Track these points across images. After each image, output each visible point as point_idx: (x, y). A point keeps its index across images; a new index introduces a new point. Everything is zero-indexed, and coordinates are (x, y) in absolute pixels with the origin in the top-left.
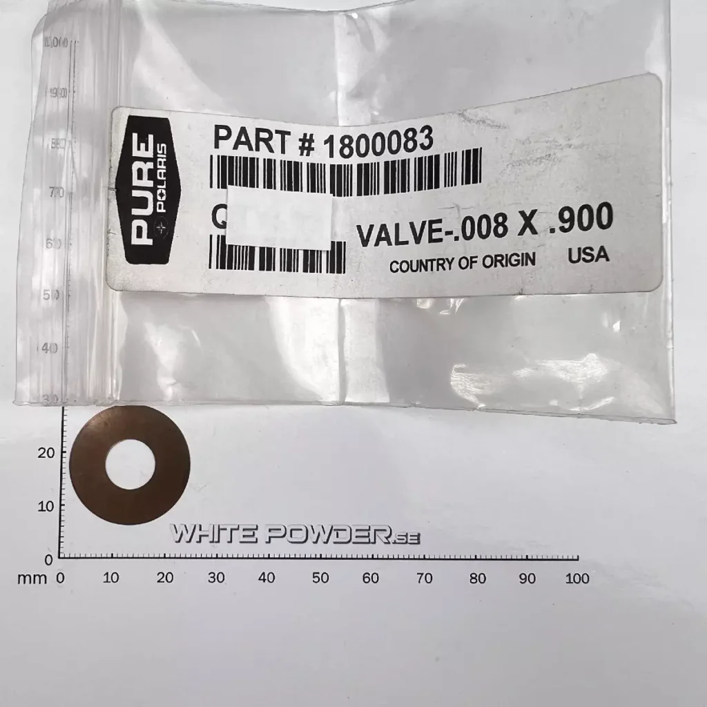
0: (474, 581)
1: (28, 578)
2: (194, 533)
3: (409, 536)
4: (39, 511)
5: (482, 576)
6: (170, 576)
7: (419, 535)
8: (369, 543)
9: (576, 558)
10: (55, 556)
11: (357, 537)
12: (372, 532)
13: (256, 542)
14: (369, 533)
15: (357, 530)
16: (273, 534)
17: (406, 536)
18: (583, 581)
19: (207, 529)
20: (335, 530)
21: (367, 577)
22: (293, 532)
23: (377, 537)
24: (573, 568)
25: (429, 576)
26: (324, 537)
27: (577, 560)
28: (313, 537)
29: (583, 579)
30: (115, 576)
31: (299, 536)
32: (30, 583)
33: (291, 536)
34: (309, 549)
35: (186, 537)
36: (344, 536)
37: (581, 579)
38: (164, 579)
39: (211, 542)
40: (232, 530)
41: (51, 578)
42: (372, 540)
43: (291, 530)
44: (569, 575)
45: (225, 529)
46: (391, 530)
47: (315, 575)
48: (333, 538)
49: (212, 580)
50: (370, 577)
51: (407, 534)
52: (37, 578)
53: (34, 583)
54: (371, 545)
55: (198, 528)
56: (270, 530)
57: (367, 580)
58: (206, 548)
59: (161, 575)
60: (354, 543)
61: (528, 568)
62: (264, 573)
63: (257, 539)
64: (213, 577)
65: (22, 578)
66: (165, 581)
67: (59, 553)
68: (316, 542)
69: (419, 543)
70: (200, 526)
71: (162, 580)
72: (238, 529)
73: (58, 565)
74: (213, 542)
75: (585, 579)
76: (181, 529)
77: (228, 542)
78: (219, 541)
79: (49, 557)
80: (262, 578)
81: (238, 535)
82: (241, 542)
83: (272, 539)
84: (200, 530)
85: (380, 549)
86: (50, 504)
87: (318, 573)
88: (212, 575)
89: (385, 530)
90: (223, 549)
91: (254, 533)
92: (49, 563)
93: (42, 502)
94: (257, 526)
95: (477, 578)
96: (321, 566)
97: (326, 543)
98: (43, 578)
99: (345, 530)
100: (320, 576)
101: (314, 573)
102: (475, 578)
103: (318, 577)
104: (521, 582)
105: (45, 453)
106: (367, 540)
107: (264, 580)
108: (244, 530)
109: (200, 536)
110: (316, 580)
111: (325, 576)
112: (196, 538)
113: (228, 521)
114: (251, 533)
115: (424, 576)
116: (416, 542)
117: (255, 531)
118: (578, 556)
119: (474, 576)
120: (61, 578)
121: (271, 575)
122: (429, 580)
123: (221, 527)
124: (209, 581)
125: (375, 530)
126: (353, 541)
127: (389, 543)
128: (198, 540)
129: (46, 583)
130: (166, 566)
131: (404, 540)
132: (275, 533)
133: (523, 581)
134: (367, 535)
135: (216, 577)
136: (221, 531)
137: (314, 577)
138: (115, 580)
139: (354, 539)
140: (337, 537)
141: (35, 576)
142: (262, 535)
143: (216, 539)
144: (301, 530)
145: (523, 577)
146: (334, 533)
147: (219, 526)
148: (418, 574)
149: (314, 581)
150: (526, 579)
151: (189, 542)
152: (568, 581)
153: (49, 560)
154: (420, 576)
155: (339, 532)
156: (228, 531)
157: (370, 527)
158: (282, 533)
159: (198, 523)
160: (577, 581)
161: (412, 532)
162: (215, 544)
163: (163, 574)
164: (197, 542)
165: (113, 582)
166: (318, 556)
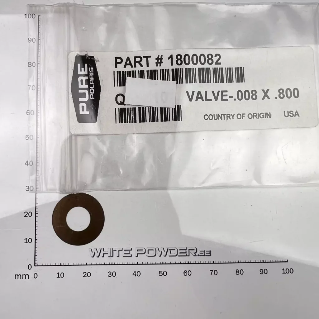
0: (237, 273)
1: (19, 276)
2: (101, 253)
3: (206, 252)
4: (25, 243)
5: (242, 271)
6: (89, 274)
7: (210, 251)
8: (186, 256)
9: (286, 261)
10: (33, 265)
11: (180, 253)
13: (131, 256)
14: (186, 251)
15: (180, 250)
16: (139, 252)
17: (204, 252)
18: (290, 272)
19: (107, 250)
20: (169, 250)
21: (186, 273)
23: (190, 253)
24: (285, 266)
25: (216, 272)
26: (164, 254)
27: (287, 262)
28: (159, 253)
29: (291, 271)
30: (62, 274)
31: (152, 253)
32: (21, 279)
33: (148, 253)
34: (157, 259)
35: (97, 254)
36: (174, 253)
37: (289, 271)
38: (86, 275)
39: (109, 257)
40: (119, 251)
41: (31, 276)
42: (188, 254)
43: (148, 250)
44: (284, 269)
45: (116, 250)
46: (197, 249)
47: (160, 272)
49: (110, 275)
50: (187, 272)
52: (24, 276)
53: (23, 278)
54: (187, 257)
55: (102, 250)
56: (138, 250)
57: (185, 274)
58: (106, 260)
59: (85, 274)
60: (179, 256)
61: (263, 266)
62: (135, 272)
63: (131, 255)
65: (17, 276)
66: (87, 276)
67: (35, 263)
68: (161, 256)
69: (210, 255)
70: (104, 249)
71: (85, 276)
72: (122, 250)
73: (35, 269)
74: (110, 257)
77: (117, 257)
78: (113, 256)
80: (134, 274)
81: (122, 253)
82: (124, 257)
83: (139, 255)
84: (104, 251)
85: (192, 259)
86: (30, 239)
87: (162, 271)
89: (194, 249)
90: (115, 260)
91: (130, 252)
93: (26, 239)
94: (131, 249)
96: (163, 268)
97: (165, 256)
98: (27, 276)
99: (174, 250)
100: (162, 272)
101: (160, 271)
102: (238, 272)
103: (162, 274)
104: (261, 274)
105: (28, 214)
106: (185, 254)
107: (135, 275)
108: (125, 250)
109: (104, 254)
110: (161, 274)
112: (102, 255)
113: (117, 247)
114: (128, 252)
115: (213, 271)
116: (209, 255)
117: (131, 251)
118: (288, 260)
119: (238, 271)
120: (36, 276)
121: (139, 273)
122: (216, 274)
124: (108, 276)
125: (189, 250)
126: (178, 255)
127: (196, 256)
129: (28, 278)
130: (87, 269)
131: (203, 254)
132: (140, 252)
133: (261, 273)
134: (185, 252)
135: (112, 274)
136: (114, 251)
137: (160, 273)
140: (171, 253)
141: (23, 275)
142: (134, 253)
143: (111, 255)
144: (153, 250)
145: (261, 271)
146: (169, 252)
147: (113, 249)
148: (210, 270)
149: (160, 275)
150: (263, 272)
151: (99, 257)
152: (283, 272)
153: (30, 268)
154: (211, 271)
155: (172, 251)
156: (117, 251)
157: (186, 248)
158: (143, 252)
159: (102, 247)
160: (287, 272)
161: (207, 250)
162: (111, 258)
163: (86, 273)
164: (102, 257)
165: (62, 277)
166: (162, 263)
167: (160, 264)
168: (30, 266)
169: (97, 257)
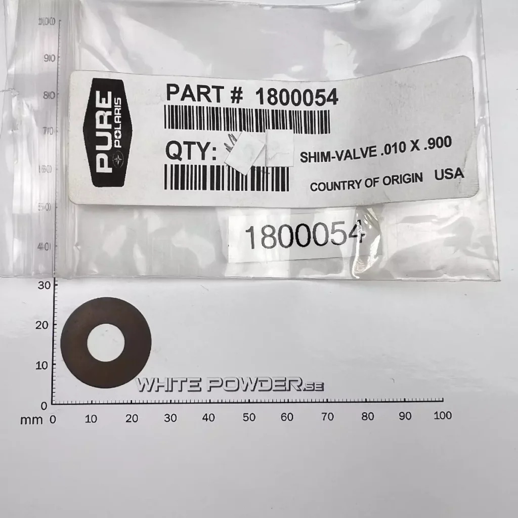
0: (365, 418)
1: (28, 420)
2: (153, 385)
3: (315, 385)
4: (37, 369)
5: (371, 415)
6: (135, 417)
7: (323, 384)
8: (285, 390)
10: (49, 403)
11: (276, 386)
12: (287, 382)
13: (200, 390)
14: (285, 383)
15: (276, 381)
16: (213, 384)
17: (314, 385)
18: (447, 417)
19: (163, 381)
20: (260, 381)
21: (284, 416)
22: (228, 383)
23: (291, 386)
24: (439, 408)
25: (331, 415)
26: (251, 387)
27: (443, 401)
28: (243, 387)
29: (447, 415)
30: (94, 417)
31: (233, 386)
32: (30, 424)
33: (227, 386)
34: (241, 396)
35: (148, 387)
36: (267, 386)
38: (131, 420)
39: (166, 391)
40: (182, 382)
41: (46, 419)
42: (288, 388)
43: (227, 382)
44: (437, 413)
45: (177, 381)
46: (302, 380)
47: (245, 415)
48: (258, 386)
49: (167, 420)
50: (287, 416)
51: (314, 383)
52: (35, 419)
53: (33, 423)
54: (286, 392)
55: (156, 380)
56: (211, 382)
57: (284, 418)
58: (163, 396)
59: (129, 416)
60: (274, 391)
61: (405, 408)
62: (206, 415)
63: (201, 388)
64: (168, 418)
65: (24, 420)
67: (52, 401)
68: (246, 390)
69: (323, 390)
70: (158, 379)
71: (130, 420)
72: (186, 381)
73: (51, 409)
75: (449, 416)
76: (143, 382)
77: (179, 391)
78: (172, 391)
79: (44, 404)
80: (205, 418)
81: (186, 386)
82: (189, 391)
83: (212, 388)
84: (158, 382)
85: (293, 395)
86: (45, 364)
87: (247, 414)
88: (167, 416)
89: (297, 381)
90: (175, 396)
91: (198, 384)
92: (44, 408)
93: (39, 362)
94: (201, 379)
95: (368, 416)
96: (249, 409)
97: (253, 390)
98: (40, 419)
99: (267, 381)
100: (249, 416)
101: (244, 414)
102: (366, 416)
103: (247, 417)
105: (41, 325)
106: (284, 388)
107: (207, 419)
108: (191, 382)
109: (158, 387)
110: (246, 418)
111: (252, 416)
112: (155, 388)
113: (179, 376)
114: (196, 384)
115: (327, 414)
116: (321, 389)
117: (200, 383)
118: (443, 399)
119: (365, 414)
120: (53, 419)
121: (212, 416)
122: (331, 418)
123: (173, 380)
124: (165, 421)
125: (290, 381)
127: (300, 390)
128: (157, 390)
129: (42, 423)
130: (132, 410)
131: (312, 388)
132: (215, 384)
133: (402, 418)
134: (284, 384)
135: (170, 418)
136: (174, 383)
137: (244, 417)
138: (94, 420)
139: (274, 388)
140: (261, 386)
141: (33, 418)
142: (204, 385)
143: (170, 389)
144: (234, 381)
145: (402, 415)
146: (259, 384)
147: (172, 379)
148: (323, 413)
149: (244, 420)
150: (404, 416)
151: (150, 391)
152: (436, 418)
153: (44, 406)
154: (324, 415)
155: (263, 382)
156: (179, 382)
157: (285, 378)
158: (219, 384)
159: (156, 377)
160: (443, 417)
161: (318, 381)
162: (169, 392)
163: (131, 416)
164: (156, 391)
165: (93, 422)
166: (247, 401)
167: (245, 403)
168: (44, 405)
169: (148, 391)
